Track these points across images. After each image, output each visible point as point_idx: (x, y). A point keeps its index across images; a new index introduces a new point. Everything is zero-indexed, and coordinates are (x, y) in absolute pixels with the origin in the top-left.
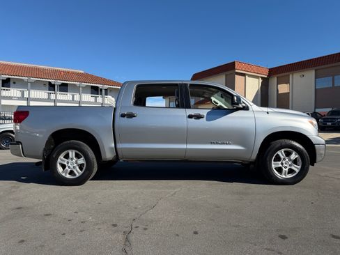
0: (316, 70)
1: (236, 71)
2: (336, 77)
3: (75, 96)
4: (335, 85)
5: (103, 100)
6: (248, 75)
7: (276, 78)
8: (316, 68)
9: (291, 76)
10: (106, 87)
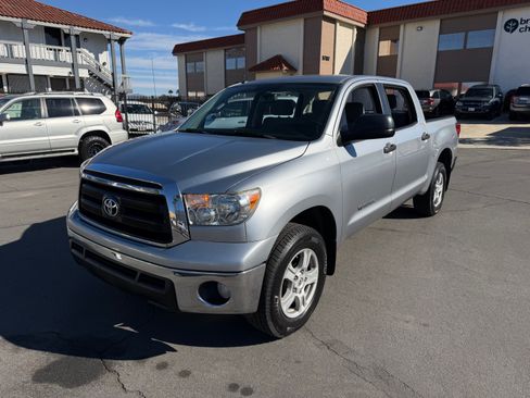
0: (441, 20)
1: (325, 13)
2: (470, 33)
3: (15, 48)
4: (468, 47)
5: (74, 58)
6: (340, 21)
7: (377, 31)
8: (443, 17)
9: (402, 27)
10: (78, 30)
